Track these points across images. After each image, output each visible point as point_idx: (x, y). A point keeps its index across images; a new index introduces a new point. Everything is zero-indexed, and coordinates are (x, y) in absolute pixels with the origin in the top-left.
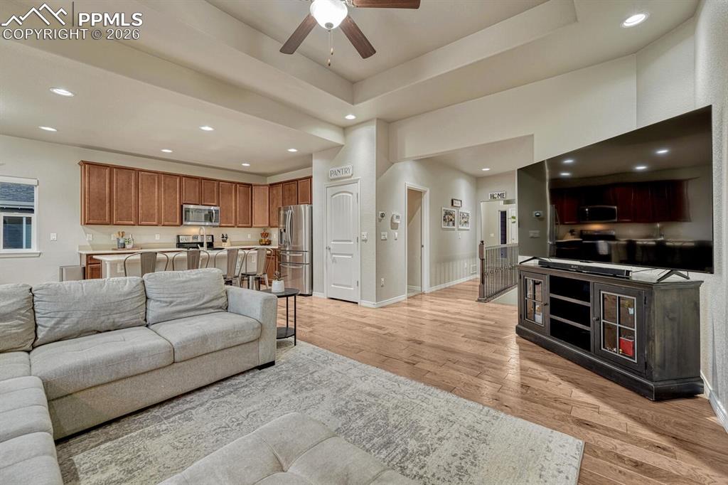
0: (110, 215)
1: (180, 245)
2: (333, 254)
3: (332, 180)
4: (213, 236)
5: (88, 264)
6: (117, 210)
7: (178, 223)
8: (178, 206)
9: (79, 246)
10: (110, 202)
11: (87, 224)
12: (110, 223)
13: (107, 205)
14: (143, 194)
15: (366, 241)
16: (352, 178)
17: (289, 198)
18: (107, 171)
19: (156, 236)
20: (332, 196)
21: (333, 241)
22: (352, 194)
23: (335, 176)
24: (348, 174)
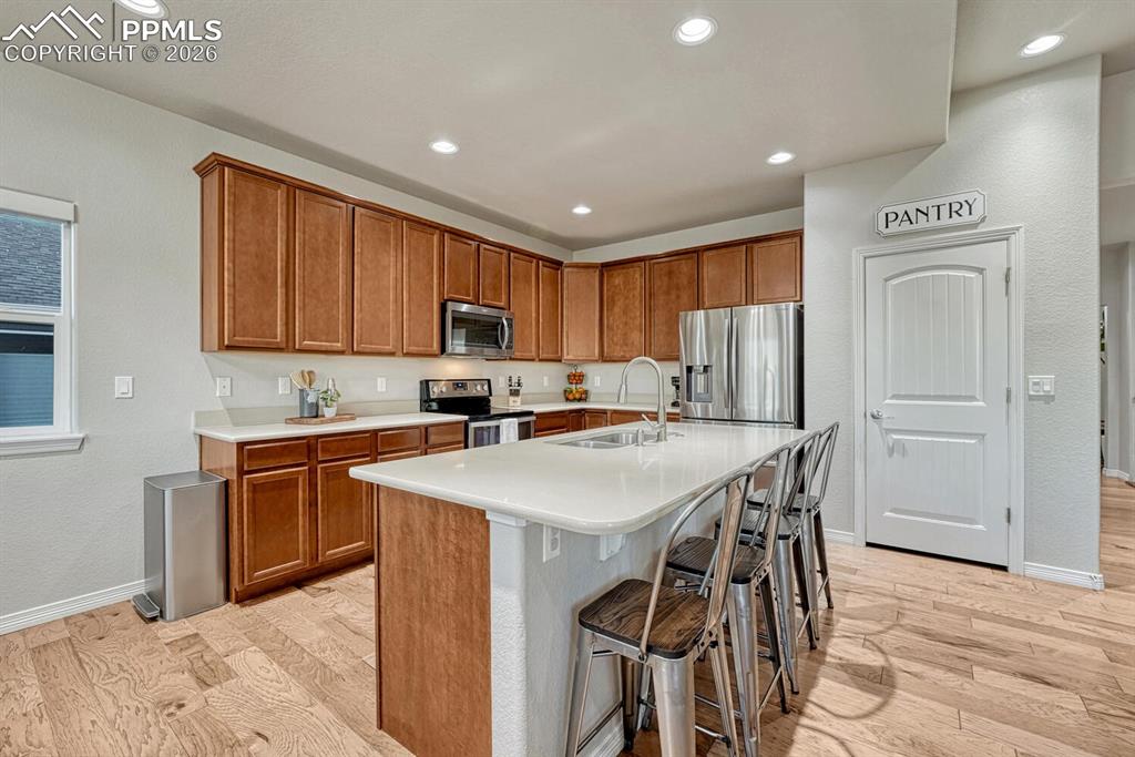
0: (287, 324)
1: (426, 404)
2: (889, 431)
3: (887, 237)
4: (489, 381)
5: (241, 472)
6: (304, 308)
7: (436, 347)
8: (436, 307)
9: (198, 414)
10: (286, 284)
11: (229, 348)
12: (287, 347)
13: (280, 291)
14: (363, 267)
15: (1048, 398)
16: (982, 229)
17: (668, 293)
18: (281, 194)
19: (379, 380)
20: (886, 280)
21: (894, 397)
22: (981, 271)
23: (906, 226)
24: (966, 218)
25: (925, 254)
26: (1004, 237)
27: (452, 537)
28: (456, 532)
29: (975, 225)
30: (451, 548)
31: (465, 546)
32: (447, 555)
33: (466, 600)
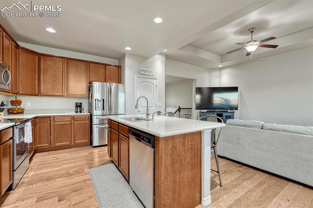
3: (141, 74)
15: (160, 107)
20: (141, 83)
21: (142, 107)
22: (153, 84)
23: (144, 73)
24: (152, 74)
25: (146, 79)
26: (156, 79)
27: (190, 143)
28: (191, 141)
29: (152, 76)
30: (189, 146)
31: (193, 144)
32: (188, 149)
33: (193, 158)
